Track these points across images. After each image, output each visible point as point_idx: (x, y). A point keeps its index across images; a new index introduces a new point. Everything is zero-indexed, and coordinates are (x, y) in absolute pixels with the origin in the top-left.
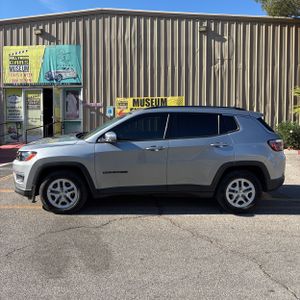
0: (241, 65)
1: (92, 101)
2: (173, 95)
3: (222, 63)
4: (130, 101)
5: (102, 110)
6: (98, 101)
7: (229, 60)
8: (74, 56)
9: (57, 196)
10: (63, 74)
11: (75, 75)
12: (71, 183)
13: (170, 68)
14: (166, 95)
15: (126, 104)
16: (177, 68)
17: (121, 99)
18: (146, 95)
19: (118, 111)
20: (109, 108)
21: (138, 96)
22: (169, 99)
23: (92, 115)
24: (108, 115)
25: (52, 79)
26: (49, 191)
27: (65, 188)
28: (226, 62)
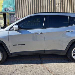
1: (18, 17)
3: (58, 5)
8: (12, 3)
10: (9, 9)
11: (13, 9)
25: (6, 10)
28: (59, 4)
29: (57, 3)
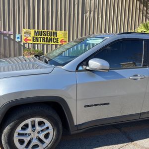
0: (100, 16)
2: (61, 30)
3: (90, 13)
4: (32, 32)
5: (12, 37)
6: (9, 30)
7: (94, 11)
9: (27, 139)
12: (45, 121)
13: (59, 12)
14: (56, 30)
15: (30, 33)
16: (63, 13)
17: (26, 30)
18: (43, 28)
19: (24, 38)
20: (17, 35)
21: (38, 29)
22: (58, 32)
23: (5, 40)
24: (17, 40)
26: (16, 135)
27: (38, 128)
28: (92, 13)
29: (88, 9)
